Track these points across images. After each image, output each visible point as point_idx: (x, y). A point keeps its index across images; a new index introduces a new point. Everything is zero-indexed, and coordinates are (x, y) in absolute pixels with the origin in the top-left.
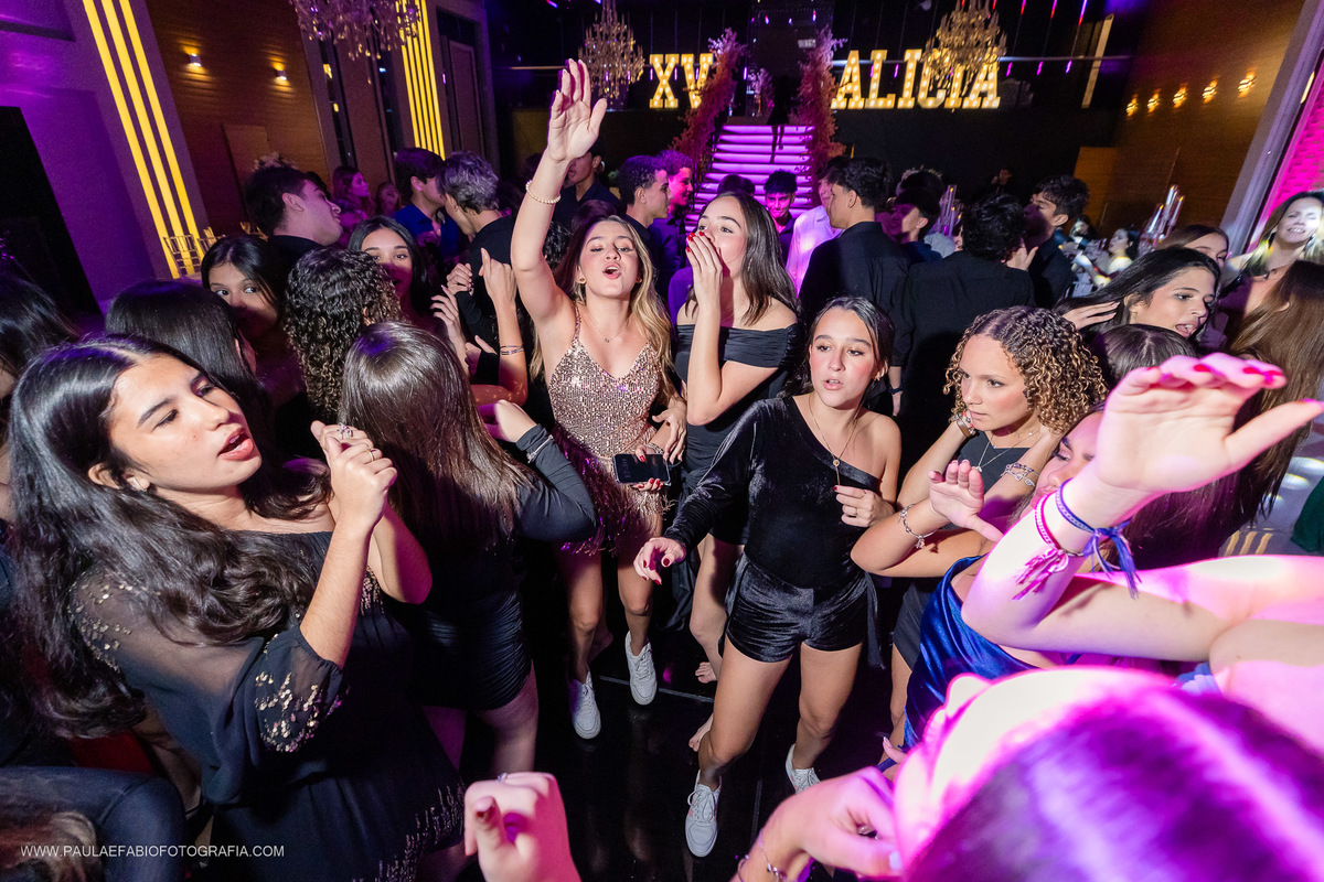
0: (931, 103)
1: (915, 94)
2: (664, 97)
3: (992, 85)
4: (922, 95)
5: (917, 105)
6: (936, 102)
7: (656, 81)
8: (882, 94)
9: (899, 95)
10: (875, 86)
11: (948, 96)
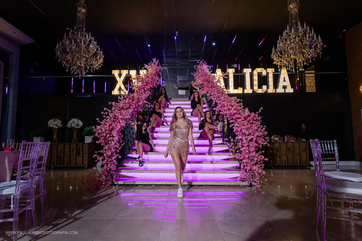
0: (260, 91)
1: (252, 86)
2: (120, 89)
3: (288, 83)
4: (256, 88)
5: (254, 92)
6: (263, 91)
7: (116, 82)
8: (236, 87)
9: (244, 88)
10: (231, 84)
11: (268, 88)
